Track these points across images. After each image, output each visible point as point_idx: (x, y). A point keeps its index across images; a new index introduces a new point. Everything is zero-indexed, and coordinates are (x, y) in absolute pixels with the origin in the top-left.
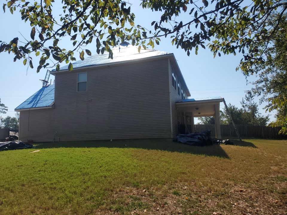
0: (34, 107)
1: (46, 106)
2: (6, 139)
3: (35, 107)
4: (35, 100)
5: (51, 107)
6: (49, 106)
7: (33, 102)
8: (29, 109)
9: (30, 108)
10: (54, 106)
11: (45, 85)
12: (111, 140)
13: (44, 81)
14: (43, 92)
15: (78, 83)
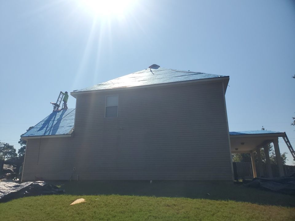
0: (47, 134)
1: (64, 134)
2: (6, 175)
3: (49, 135)
4: (46, 127)
5: (70, 136)
6: (67, 134)
7: (45, 129)
8: (40, 137)
9: (42, 136)
10: (74, 134)
11: (56, 109)
12: (151, 181)
13: (55, 104)
14: (55, 117)
15: (106, 107)
